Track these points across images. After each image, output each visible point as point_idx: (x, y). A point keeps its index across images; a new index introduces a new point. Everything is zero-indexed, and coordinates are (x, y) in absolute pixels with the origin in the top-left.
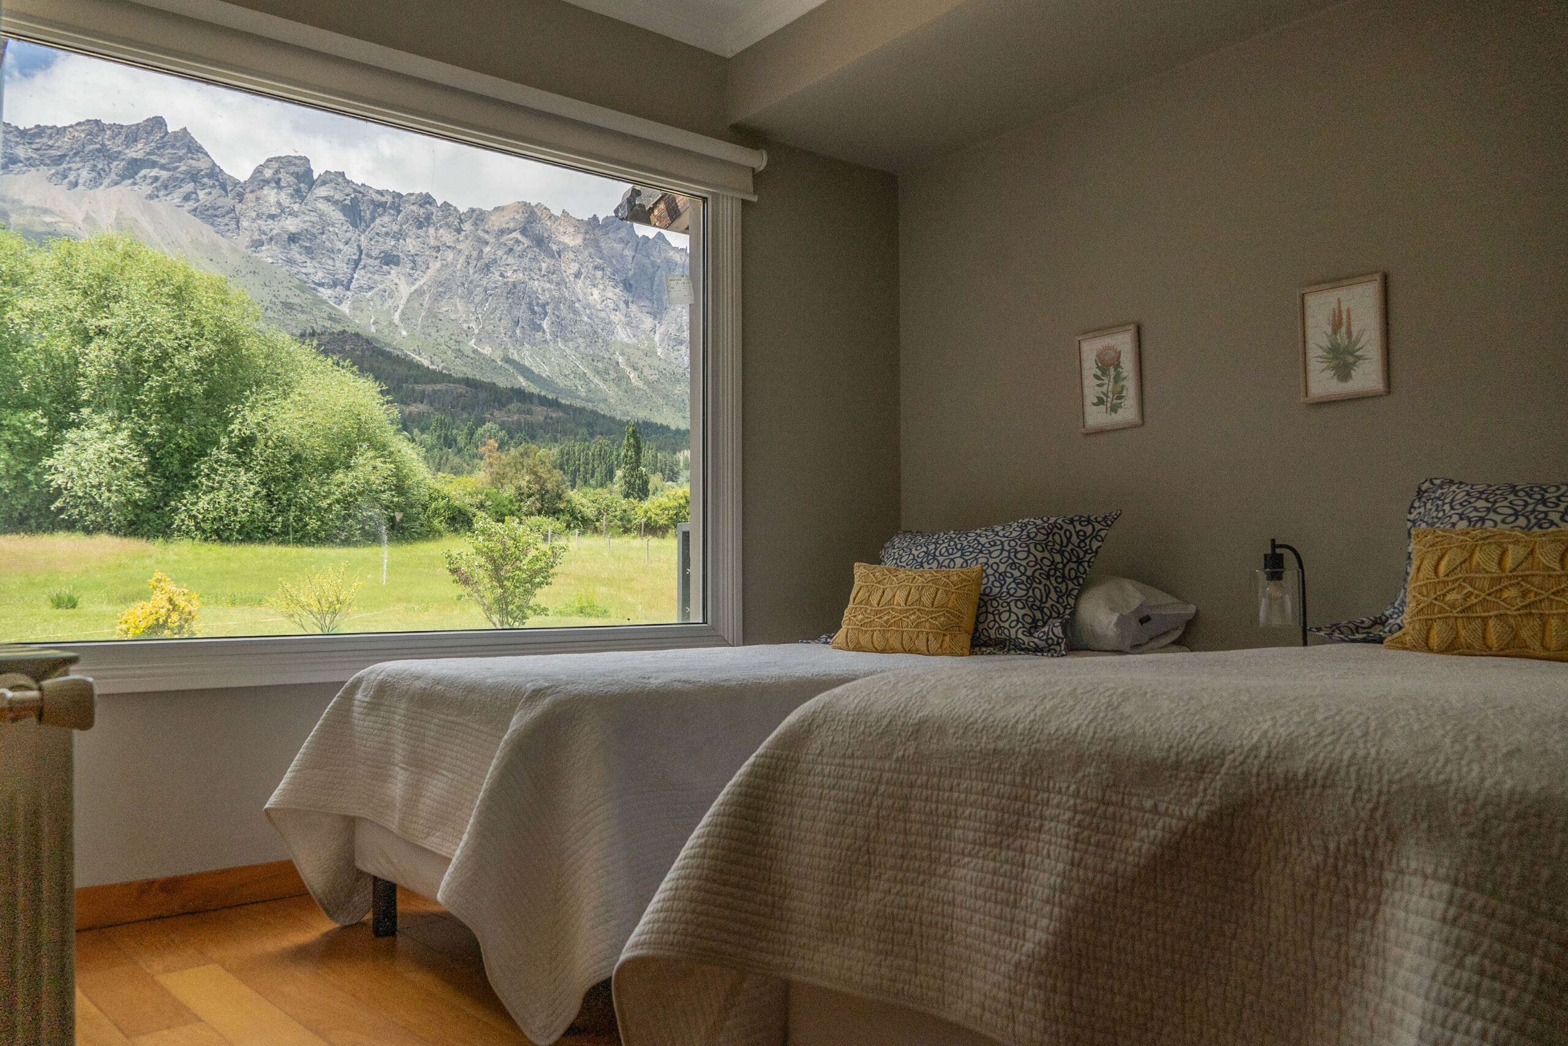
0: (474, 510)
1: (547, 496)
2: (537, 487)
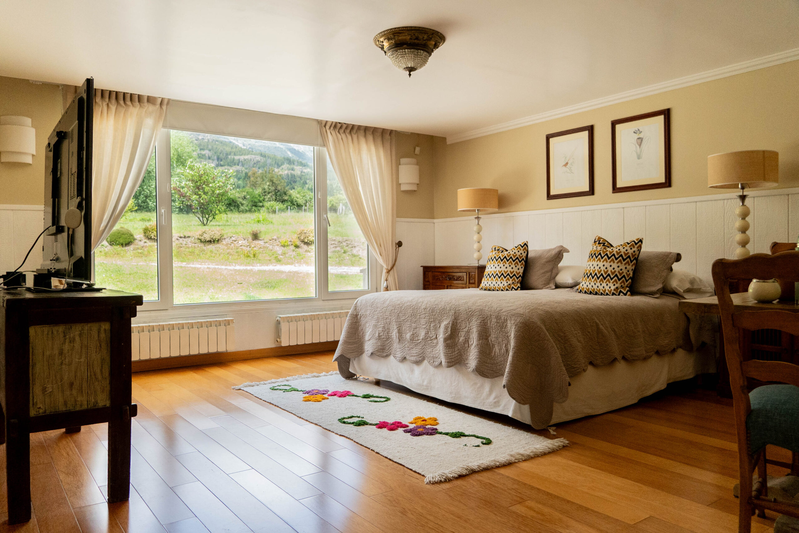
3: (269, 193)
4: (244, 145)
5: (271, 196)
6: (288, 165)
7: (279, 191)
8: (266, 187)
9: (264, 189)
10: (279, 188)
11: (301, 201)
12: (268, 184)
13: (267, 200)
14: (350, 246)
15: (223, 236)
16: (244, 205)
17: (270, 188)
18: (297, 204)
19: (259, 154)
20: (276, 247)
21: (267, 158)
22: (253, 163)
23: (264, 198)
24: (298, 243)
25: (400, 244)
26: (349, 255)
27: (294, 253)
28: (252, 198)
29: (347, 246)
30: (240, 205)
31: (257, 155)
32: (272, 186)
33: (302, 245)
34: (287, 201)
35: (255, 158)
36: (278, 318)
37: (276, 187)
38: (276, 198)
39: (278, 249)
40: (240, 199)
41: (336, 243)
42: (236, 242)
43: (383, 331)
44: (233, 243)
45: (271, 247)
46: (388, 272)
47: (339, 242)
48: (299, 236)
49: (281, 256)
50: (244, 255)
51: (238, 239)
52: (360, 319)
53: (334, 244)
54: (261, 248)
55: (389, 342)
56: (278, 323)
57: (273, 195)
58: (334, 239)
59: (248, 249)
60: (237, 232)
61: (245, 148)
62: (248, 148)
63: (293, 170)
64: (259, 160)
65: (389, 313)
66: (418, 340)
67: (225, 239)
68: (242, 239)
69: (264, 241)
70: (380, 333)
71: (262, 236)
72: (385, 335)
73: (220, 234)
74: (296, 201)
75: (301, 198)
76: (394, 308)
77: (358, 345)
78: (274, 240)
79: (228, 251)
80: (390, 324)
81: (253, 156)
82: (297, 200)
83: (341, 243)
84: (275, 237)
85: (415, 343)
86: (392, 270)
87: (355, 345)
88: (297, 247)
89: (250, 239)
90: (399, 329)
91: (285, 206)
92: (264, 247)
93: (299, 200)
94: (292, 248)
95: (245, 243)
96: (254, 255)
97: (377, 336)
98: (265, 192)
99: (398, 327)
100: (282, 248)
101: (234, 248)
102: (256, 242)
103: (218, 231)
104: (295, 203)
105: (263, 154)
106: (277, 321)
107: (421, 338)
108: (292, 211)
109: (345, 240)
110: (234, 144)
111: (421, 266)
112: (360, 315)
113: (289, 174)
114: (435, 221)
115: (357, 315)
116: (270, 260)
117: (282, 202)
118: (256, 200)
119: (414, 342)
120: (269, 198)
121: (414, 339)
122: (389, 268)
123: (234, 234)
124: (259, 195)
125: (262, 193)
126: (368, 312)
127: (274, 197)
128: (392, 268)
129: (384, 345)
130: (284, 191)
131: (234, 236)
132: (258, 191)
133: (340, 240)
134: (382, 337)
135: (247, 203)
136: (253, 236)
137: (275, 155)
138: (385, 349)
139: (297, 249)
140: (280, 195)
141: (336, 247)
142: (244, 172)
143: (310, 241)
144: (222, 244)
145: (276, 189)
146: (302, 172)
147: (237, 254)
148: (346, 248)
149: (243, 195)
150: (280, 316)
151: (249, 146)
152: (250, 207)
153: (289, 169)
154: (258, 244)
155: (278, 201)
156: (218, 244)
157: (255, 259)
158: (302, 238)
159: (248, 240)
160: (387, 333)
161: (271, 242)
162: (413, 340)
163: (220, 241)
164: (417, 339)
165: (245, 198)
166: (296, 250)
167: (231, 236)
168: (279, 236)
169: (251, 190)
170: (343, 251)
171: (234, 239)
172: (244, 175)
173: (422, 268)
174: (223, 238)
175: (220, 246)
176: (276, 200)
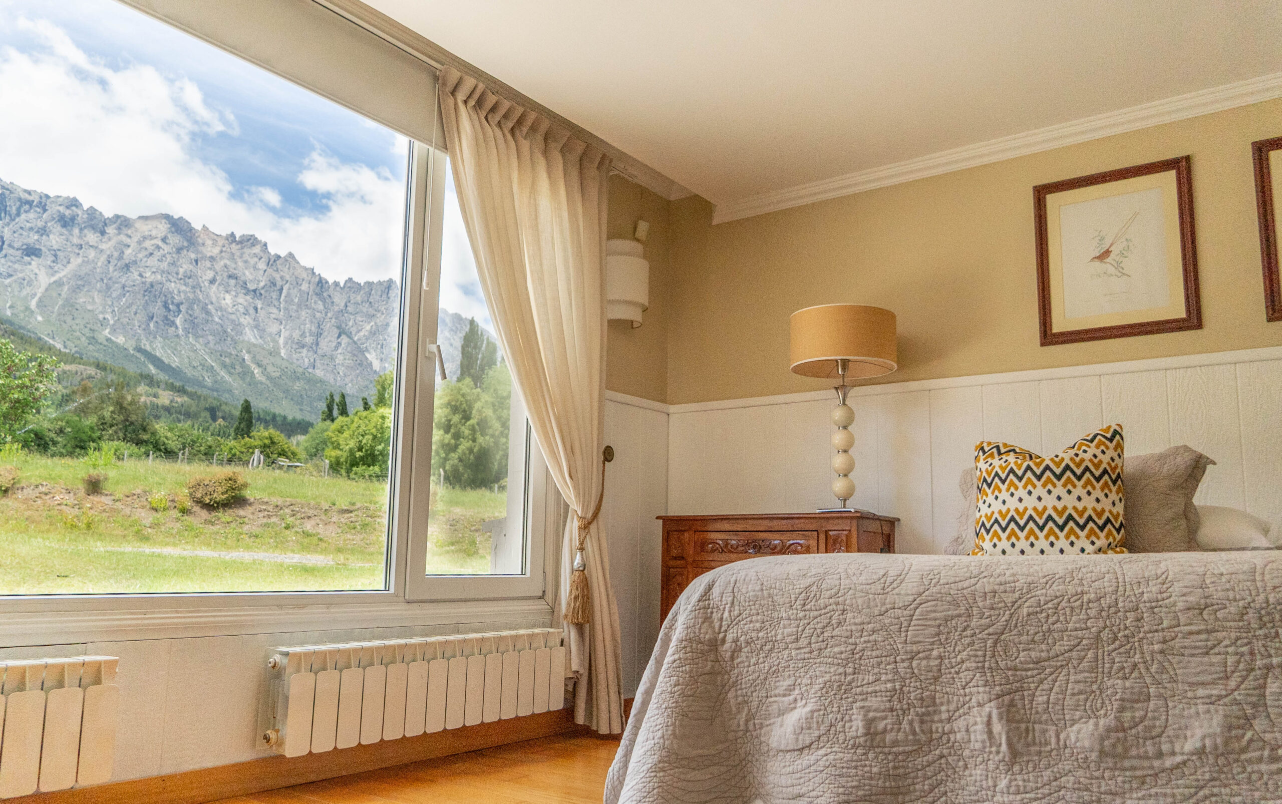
0: (52, 435)
1: (130, 428)
2: (122, 417)
3: (111, 426)
4: (65, 347)
5: (116, 432)
6: (147, 388)
7: (132, 423)
8: (107, 414)
9: (103, 418)
10: (133, 418)
11: (173, 444)
12: (111, 409)
13: (106, 437)
14: (299, 516)
15: (19, 481)
16: (58, 446)
17: (116, 416)
18: (166, 449)
19: (94, 363)
20: (139, 510)
21: (109, 371)
22: (79, 379)
23: (102, 435)
24: (188, 504)
25: (608, 454)
26: (297, 532)
27: (178, 525)
28: (77, 432)
29: (294, 515)
30: (51, 443)
31: (90, 365)
32: (120, 413)
33: (197, 509)
34: (146, 442)
35: (85, 370)
36: (277, 658)
37: (128, 416)
38: (125, 435)
39: (143, 514)
40: (50, 433)
41: (270, 508)
42: (48, 497)
43: (892, 710)
44: (40, 498)
45: (127, 511)
46: (586, 527)
47: (277, 506)
48: (192, 490)
49: (150, 530)
50: (65, 523)
51: (53, 491)
52: (732, 658)
53: (265, 510)
54: (104, 511)
55: (930, 757)
56: (275, 673)
57: (120, 429)
58: (265, 500)
59: (76, 511)
60: (53, 476)
61: (67, 351)
62: (73, 351)
63: (155, 396)
64: (93, 373)
65: (933, 630)
66: (1160, 755)
67: (23, 488)
68: (64, 491)
69: (113, 498)
70: (874, 719)
71: (108, 487)
72: (905, 725)
73: (11, 477)
74: (164, 444)
75: (175, 438)
76: (962, 610)
77: (723, 769)
78: (135, 497)
79: (27, 513)
80: (936, 679)
81: (82, 366)
82: (166, 441)
83: (281, 509)
84: (138, 491)
85: (1134, 768)
86: (595, 521)
87: (715, 770)
88: (184, 511)
89: (82, 493)
90: (1012, 704)
91: (143, 450)
92: (113, 510)
93: (170, 442)
94: (176, 513)
95: (70, 499)
96: (89, 526)
97: (861, 731)
98: (103, 424)
99: (998, 697)
100: (153, 512)
101: (42, 508)
102: (95, 498)
103: (8, 471)
104: (162, 448)
105: (101, 365)
106: (274, 667)
107: (1188, 747)
108: (158, 461)
109: (288, 503)
110: (46, 342)
111: (657, 518)
112: (735, 641)
113: (148, 403)
114: (672, 409)
115: (714, 645)
116: (124, 537)
117: (137, 444)
118: (85, 438)
119: (1127, 763)
120: (111, 435)
121: (1126, 750)
122: (589, 515)
123: (46, 479)
124: (92, 429)
125: (97, 426)
126: (784, 631)
127: (121, 435)
128: (595, 515)
129: (901, 771)
130: (142, 425)
131: (44, 483)
132: (91, 420)
133: (279, 503)
134: (889, 737)
135: (64, 442)
136: (89, 485)
137: (124, 368)
138: (909, 792)
139: (186, 517)
140: (134, 431)
141: (269, 517)
142: (60, 393)
143: (215, 502)
144: (16, 499)
145: (127, 420)
146: (172, 401)
147: (48, 521)
148: (290, 520)
149: (58, 427)
150: (285, 649)
151: (76, 349)
152: (70, 449)
153: (148, 395)
154: (98, 503)
155: (128, 441)
156: (4, 499)
157: (91, 532)
158: (199, 495)
159: (75, 494)
160: (922, 722)
161: (128, 499)
162: (1125, 755)
163: (10, 492)
164: (1150, 749)
165: (61, 431)
166: (184, 518)
167: (38, 483)
168: (147, 489)
169: (77, 418)
170: (283, 525)
171: (44, 489)
172: (60, 397)
173: (661, 521)
174: (18, 486)
175: (10, 503)
176: (124, 439)
